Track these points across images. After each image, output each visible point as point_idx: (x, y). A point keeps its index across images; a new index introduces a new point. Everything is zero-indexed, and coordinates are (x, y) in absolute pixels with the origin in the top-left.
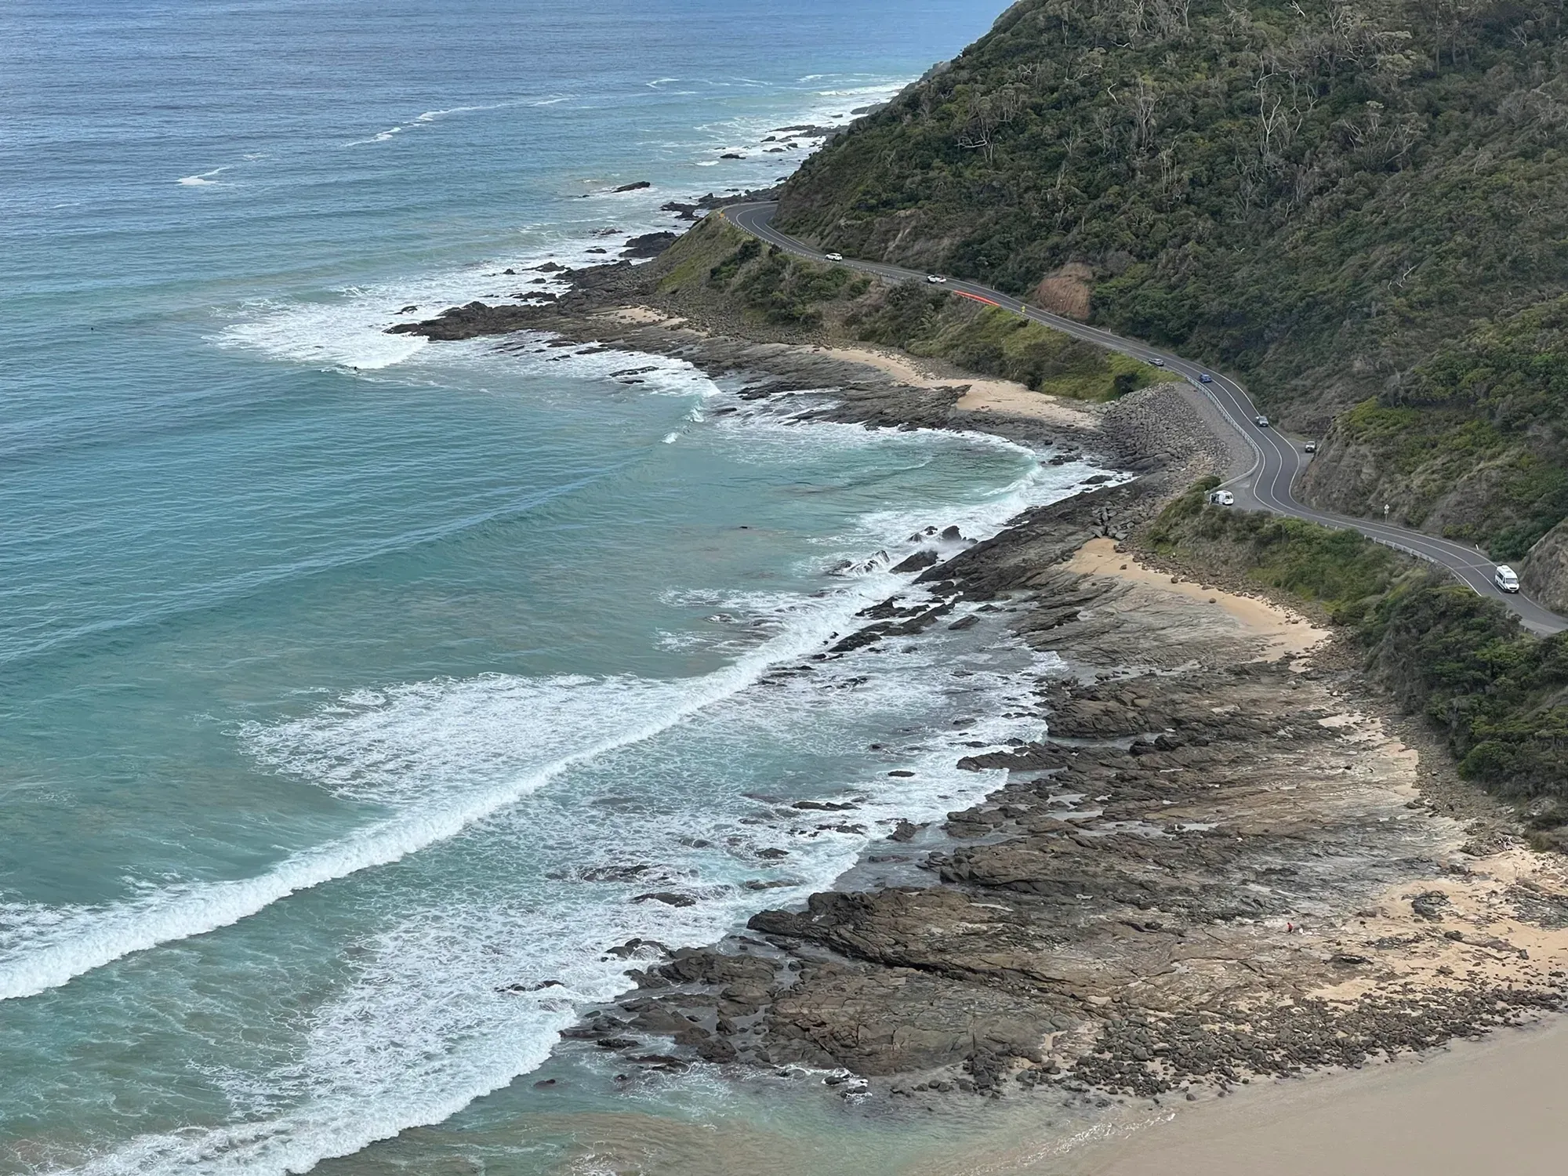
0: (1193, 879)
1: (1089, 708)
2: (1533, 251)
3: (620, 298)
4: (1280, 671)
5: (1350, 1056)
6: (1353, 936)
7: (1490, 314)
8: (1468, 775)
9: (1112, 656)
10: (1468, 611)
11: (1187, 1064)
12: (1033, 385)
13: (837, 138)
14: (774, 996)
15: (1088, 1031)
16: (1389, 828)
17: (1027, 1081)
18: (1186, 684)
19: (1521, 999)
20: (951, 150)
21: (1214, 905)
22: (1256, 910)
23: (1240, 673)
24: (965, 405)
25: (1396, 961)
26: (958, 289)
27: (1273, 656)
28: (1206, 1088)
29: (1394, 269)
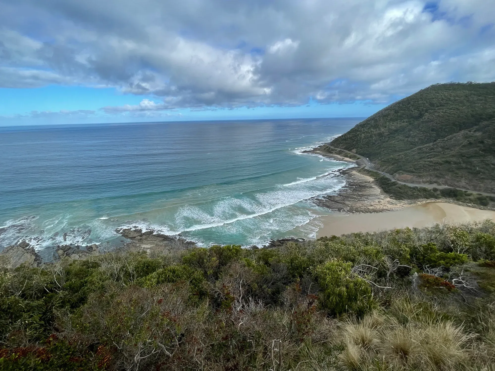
0: (359, 198)
1: (352, 184)
2: (397, 150)
3: (317, 150)
4: (369, 182)
5: (371, 212)
6: (372, 203)
7: (392, 155)
8: (385, 192)
9: (354, 180)
10: (387, 179)
11: (356, 211)
12: (350, 158)
13: (336, 138)
14: (323, 202)
15: (349, 208)
16: (377, 195)
17: (343, 211)
18: (360, 183)
19: (387, 210)
20: (345, 140)
21: (361, 200)
22: (364, 200)
23: (365, 182)
24: (344, 160)
25: (376, 206)
26: (345, 150)
27: (368, 181)
28: (358, 213)
29: (384, 150)
